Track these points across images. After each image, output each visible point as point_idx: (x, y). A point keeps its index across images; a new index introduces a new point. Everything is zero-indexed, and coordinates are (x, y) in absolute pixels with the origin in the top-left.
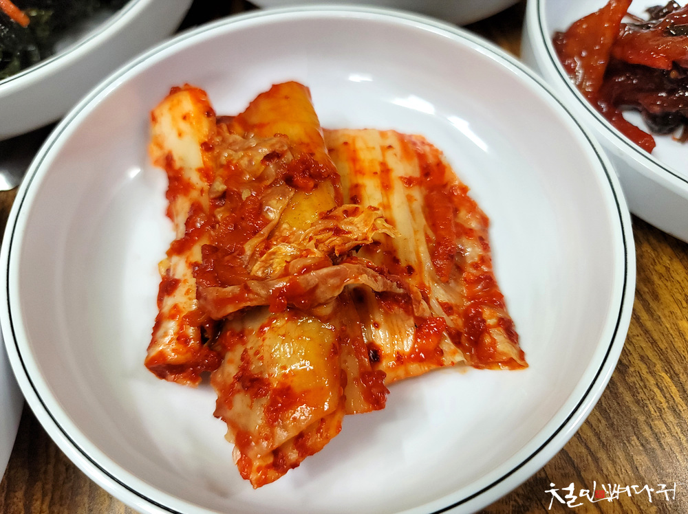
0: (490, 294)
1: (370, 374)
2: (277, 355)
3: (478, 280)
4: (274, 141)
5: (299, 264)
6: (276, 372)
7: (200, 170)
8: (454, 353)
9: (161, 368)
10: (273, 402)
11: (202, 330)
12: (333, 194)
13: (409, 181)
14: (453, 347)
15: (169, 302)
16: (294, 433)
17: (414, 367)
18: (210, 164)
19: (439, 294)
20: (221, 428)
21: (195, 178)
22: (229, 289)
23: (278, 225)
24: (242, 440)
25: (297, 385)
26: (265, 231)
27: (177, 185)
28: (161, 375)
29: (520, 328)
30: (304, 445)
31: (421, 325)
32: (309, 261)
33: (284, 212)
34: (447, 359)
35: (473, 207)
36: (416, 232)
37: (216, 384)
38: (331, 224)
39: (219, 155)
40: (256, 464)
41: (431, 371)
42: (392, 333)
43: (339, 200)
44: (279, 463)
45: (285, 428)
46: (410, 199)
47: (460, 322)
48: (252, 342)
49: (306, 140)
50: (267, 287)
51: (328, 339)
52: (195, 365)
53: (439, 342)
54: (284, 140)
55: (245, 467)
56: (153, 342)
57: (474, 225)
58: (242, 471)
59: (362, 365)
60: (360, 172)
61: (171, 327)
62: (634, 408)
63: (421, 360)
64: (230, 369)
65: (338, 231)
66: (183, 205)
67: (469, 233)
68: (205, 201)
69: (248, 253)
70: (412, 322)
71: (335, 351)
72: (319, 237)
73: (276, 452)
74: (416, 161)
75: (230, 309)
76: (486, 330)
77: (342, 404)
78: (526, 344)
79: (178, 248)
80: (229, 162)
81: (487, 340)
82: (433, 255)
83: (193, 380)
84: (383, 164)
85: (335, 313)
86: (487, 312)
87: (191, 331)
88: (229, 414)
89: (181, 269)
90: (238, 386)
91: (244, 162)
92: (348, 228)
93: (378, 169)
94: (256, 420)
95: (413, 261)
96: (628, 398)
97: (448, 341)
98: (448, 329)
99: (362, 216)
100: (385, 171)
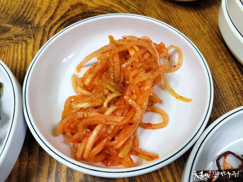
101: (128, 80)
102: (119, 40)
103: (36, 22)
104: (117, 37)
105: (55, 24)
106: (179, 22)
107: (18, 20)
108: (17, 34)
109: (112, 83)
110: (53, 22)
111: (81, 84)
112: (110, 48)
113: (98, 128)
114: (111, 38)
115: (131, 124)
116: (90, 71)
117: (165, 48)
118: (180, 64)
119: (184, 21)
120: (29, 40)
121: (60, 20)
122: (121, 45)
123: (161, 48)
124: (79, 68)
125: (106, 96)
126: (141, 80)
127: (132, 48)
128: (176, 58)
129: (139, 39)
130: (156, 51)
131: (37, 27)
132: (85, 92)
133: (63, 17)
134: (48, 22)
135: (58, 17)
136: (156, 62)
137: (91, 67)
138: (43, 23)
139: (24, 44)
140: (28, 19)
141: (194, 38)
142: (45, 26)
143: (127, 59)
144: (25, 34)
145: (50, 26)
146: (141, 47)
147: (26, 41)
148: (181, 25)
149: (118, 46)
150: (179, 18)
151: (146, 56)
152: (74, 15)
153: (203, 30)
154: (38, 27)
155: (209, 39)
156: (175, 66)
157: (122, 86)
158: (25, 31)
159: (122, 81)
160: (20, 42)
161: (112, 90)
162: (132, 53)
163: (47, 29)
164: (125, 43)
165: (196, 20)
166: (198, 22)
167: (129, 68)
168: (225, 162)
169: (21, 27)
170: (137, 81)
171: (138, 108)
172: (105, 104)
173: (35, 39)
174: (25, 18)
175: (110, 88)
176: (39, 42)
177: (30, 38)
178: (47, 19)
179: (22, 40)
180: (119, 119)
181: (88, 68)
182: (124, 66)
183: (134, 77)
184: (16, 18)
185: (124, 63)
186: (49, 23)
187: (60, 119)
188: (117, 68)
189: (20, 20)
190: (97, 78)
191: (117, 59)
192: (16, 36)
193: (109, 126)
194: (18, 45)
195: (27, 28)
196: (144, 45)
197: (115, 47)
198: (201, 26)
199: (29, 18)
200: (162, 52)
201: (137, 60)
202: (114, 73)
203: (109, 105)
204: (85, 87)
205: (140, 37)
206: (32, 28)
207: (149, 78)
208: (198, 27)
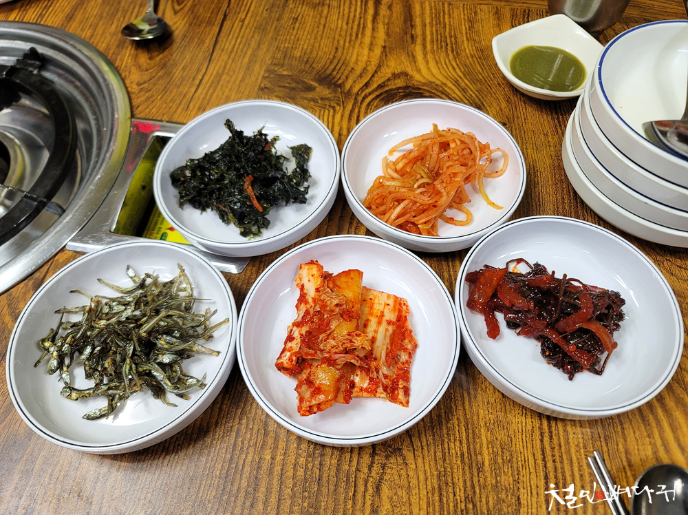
0: (405, 375)
1: (348, 392)
2: (319, 376)
3: (402, 369)
4: (342, 297)
5: (334, 350)
6: (318, 382)
7: (313, 298)
8: (382, 393)
9: (280, 367)
10: (314, 391)
11: (298, 359)
12: (356, 325)
13: (389, 323)
14: (382, 391)
15: (289, 345)
16: (318, 402)
17: (365, 394)
18: (317, 297)
19: (384, 370)
20: (296, 394)
21: (310, 300)
22: (311, 351)
23: (334, 331)
24: (301, 400)
25: (323, 388)
26: (328, 332)
27: (302, 299)
28: (279, 370)
29: (413, 393)
30: (319, 407)
31: (371, 379)
32: (337, 350)
33: (337, 327)
34: (378, 395)
35: (412, 339)
36: (383, 344)
37: (298, 379)
38: (349, 337)
39: (321, 295)
40: (304, 409)
41: (371, 397)
42: (362, 379)
43: (357, 328)
44: (310, 411)
45: (315, 400)
46: (387, 330)
47: (390, 383)
48: (313, 369)
49: (353, 300)
50: (322, 354)
51: (337, 376)
52: (292, 370)
53: (377, 388)
54: (345, 299)
55: (300, 409)
56: (280, 358)
57: (409, 347)
58: (298, 409)
59: (346, 387)
60: (372, 314)
61: (288, 354)
62: (445, 436)
63: (368, 392)
64: (304, 376)
65: (351, 341)
66: (303, 307)
67: (405, 350)
68: (312, 312)
69: (320, 339)
70: (368, 378)
71: (338, 380)
72: (344, 341)
73: (310, 407)
74: (396, 313)
75: (309, 357)
76: (397, 389)
77: (336, 397)
78: (411, 399)
79: (297, 324)
80: (324, 300)
81: (396, 392)
82: (387, 355)
83: (290, 375)
84: (382, 312)
85: (342, 368)
86: (401, 382)
87: (294, 358)
88: (299, 390)
89: (296, 334)
90: (305, 382)
91: (329, 302)
92: (355, 341)
93: (379, 314)
94: (307, 395)
95: (378, 355)
96: (445, 431)
97: (381, 388)
98: (383, 384)
99: (361, 338)
100: (382, 315)
101: (442, 170)
102: (443, 131)
103: (347, 86)
104: (442, 127)
105: (370, 94)
106: (524, 124)
107: (325, 78)
108: (324, 97)
109: (426, 170)
110: (368, 91)
111: (393, 167)
112: (433, 136)
113: (406, 202)
114: (435, 126)
115: (435, 206)
116: (404, 157)
117: (489, 149)
118: (503, 171)
119: (530, 124)
120: (337, 108)
121: (376, 90)
122: (444, 136)
123: (484, 148)
124: (391, 152)
125: (417, 180)
126: (454, 171)
127: (454, 141)
128: (501, 165)
129: (463, 134)
130: (478, 149)
131: (347, 93)
132: (395, 175)
133: (380, 86)
134: (362, 89)
135: (375, 86)
136: (474, 160)
137: (405, 153)
138: (355, 90)
139: (332, 111)
140: (337, 81)
141: (535, 147)
142: (357, 94)
143: (445, 150)
144: (332, 98)
145: (363, 95)
146: (462, 142)
147: (334, 108)
148: (525, 128)
149: (440, 136)
150: (525, 119)
151: (466, 151)
152: (394, 87)
153: (550, 139)
154: (349, 93)
155: (553, 153)
156: (497, 172)
157: (435, 175)
158: (333, 95)
159: (436, 170)
160: (327, 107)
161: (424, 176)
162: (452, 145)
163: (360, 99)
164: (448, 134)
165: (547, 125)
166: (548, 128)
167: (446, 159)
168: (515, 267)
169: (328, 88)
170: (450, 171)
171: (445, 194)
172: (416, 186)
173: (344, 108)
174: (334, 78)
175: (423, 174)
176: (349, 112)
177: (339, 105)
178: (361, 85)
179: (329, 105)
180: (426, 200)
181: (402, 153)
182: (442, 156)
183: (448, 167)
184: (323, 76)
185: (442, 153)
186: (363, 91)
187: (365, 195)
188: (435, 156)
189: (328, 79)
190: (411, 165)
191: (436, 148)
192: (322, 99)
193: (416, 202)
194: (325, 111)
195: (336, 92)
196: (467, 141)
197: (437, 136)
198: (549, 134)
199: (340, 78)
200: (484, 153)
201: (455, 153)
202: (431, 162)
203: (419, 187)
204: (396, 171)
205: (465, 132)
206: (341, 92)
207: (462, 172)
208: (546, 135)
